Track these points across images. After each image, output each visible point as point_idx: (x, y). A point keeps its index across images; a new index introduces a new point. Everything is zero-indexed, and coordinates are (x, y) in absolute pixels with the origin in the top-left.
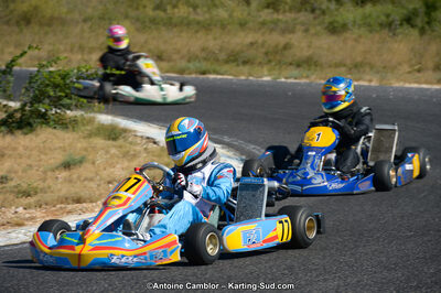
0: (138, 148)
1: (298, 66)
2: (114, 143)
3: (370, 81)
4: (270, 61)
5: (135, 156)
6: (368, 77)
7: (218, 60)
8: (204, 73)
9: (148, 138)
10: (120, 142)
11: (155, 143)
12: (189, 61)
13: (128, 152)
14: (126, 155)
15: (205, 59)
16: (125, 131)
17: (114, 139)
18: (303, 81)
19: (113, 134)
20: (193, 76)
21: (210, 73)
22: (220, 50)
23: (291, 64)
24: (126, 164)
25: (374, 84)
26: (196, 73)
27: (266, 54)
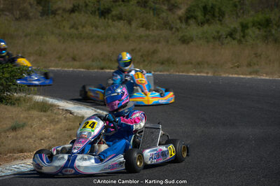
0: (60, 117)
1: (162, 63)
2: (45, 114)
3: (207, 73)
4: (144, 61)
5: (58, 122)
6: (206, 71)
7: (111, 60)
8: (102, 69)
9: (66, 110)
10: (49, 113)
11: (71, 113)
12: (93, 61)
13: (54, 119)
14: (52, 121)
15: (103, 59)
16: (52, 106)
17: (45, 111)
18: (165, 73)
19: (44, 108)
20: (96, 70)
21: (106, 69)
22: (112, 54)
23: (157, 63)
24: (52, 127)
25: (209, 75)
26: (98, 69)
27: (142, 56)
